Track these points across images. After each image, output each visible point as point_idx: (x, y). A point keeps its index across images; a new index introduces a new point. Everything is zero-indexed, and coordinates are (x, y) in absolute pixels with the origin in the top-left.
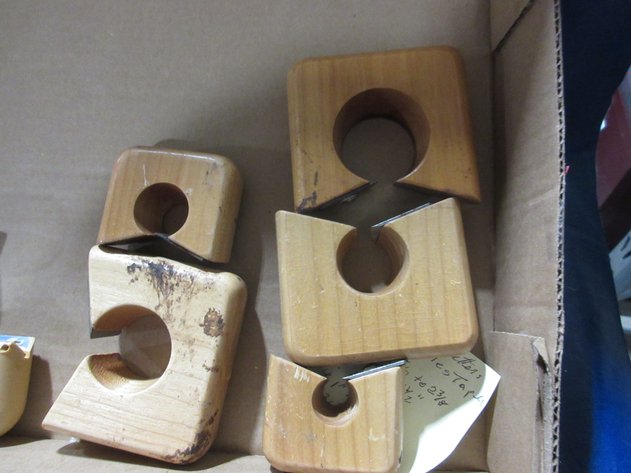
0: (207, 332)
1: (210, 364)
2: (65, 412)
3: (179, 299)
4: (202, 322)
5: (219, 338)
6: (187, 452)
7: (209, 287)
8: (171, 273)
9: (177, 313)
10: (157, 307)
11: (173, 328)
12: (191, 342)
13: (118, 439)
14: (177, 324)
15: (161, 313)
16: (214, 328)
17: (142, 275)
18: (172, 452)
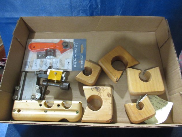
0: (108, 97)
1: (111, 102)
2: (86, 117)
3: (102, 92)
4: (107, 95)
5: (111, 98)
6: (111, 119)
7: (107, 89)
8: (99, 88)
9: (102, 95)
10: (98, 94)
11: (102, 97)
12: (106, 99)
13: (97, 120)
14: (103, 96)
15: (99, 95)
16: (110, 96)
17: (94, 89)
18: (108, 120)
